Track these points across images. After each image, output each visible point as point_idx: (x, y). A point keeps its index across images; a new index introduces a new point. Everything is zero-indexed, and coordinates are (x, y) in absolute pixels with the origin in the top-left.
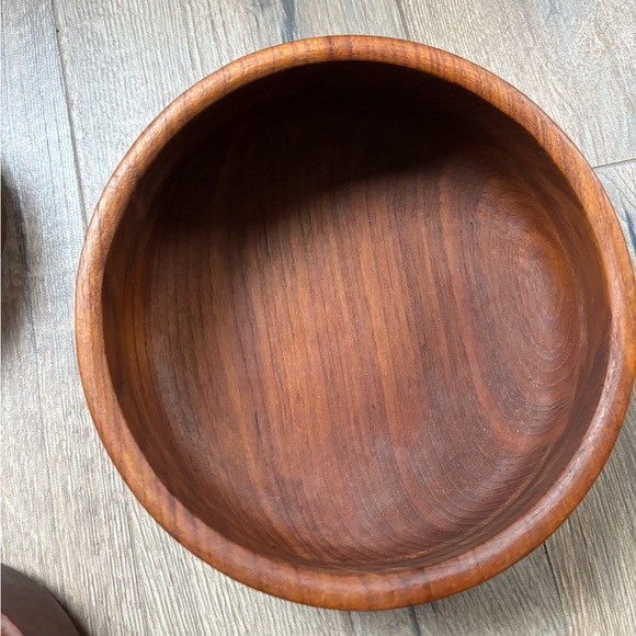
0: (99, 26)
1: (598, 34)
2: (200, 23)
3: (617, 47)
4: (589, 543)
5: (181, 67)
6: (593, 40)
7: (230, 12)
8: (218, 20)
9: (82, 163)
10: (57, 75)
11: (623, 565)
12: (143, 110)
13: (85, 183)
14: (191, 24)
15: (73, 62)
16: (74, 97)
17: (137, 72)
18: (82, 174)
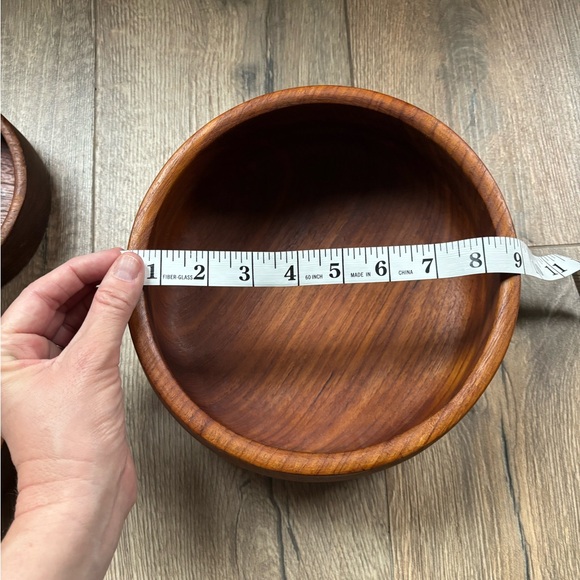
0: (127, 90)
1: (504, 147)
2: (201, 97)
3: (517, 159)
4: (423, 530)
5: (181, 129)
6: (499, 150)
7: (224, 91)
8: (215, 96)
9: (97, 190)
10: (91, 122)
11: (446, 551)
12: (147, 157)
13: (97, 206)
14: (194, 97)
15: (102, 114)
16: (99, 140)
17: (149, 129)
18: (97, 199)
